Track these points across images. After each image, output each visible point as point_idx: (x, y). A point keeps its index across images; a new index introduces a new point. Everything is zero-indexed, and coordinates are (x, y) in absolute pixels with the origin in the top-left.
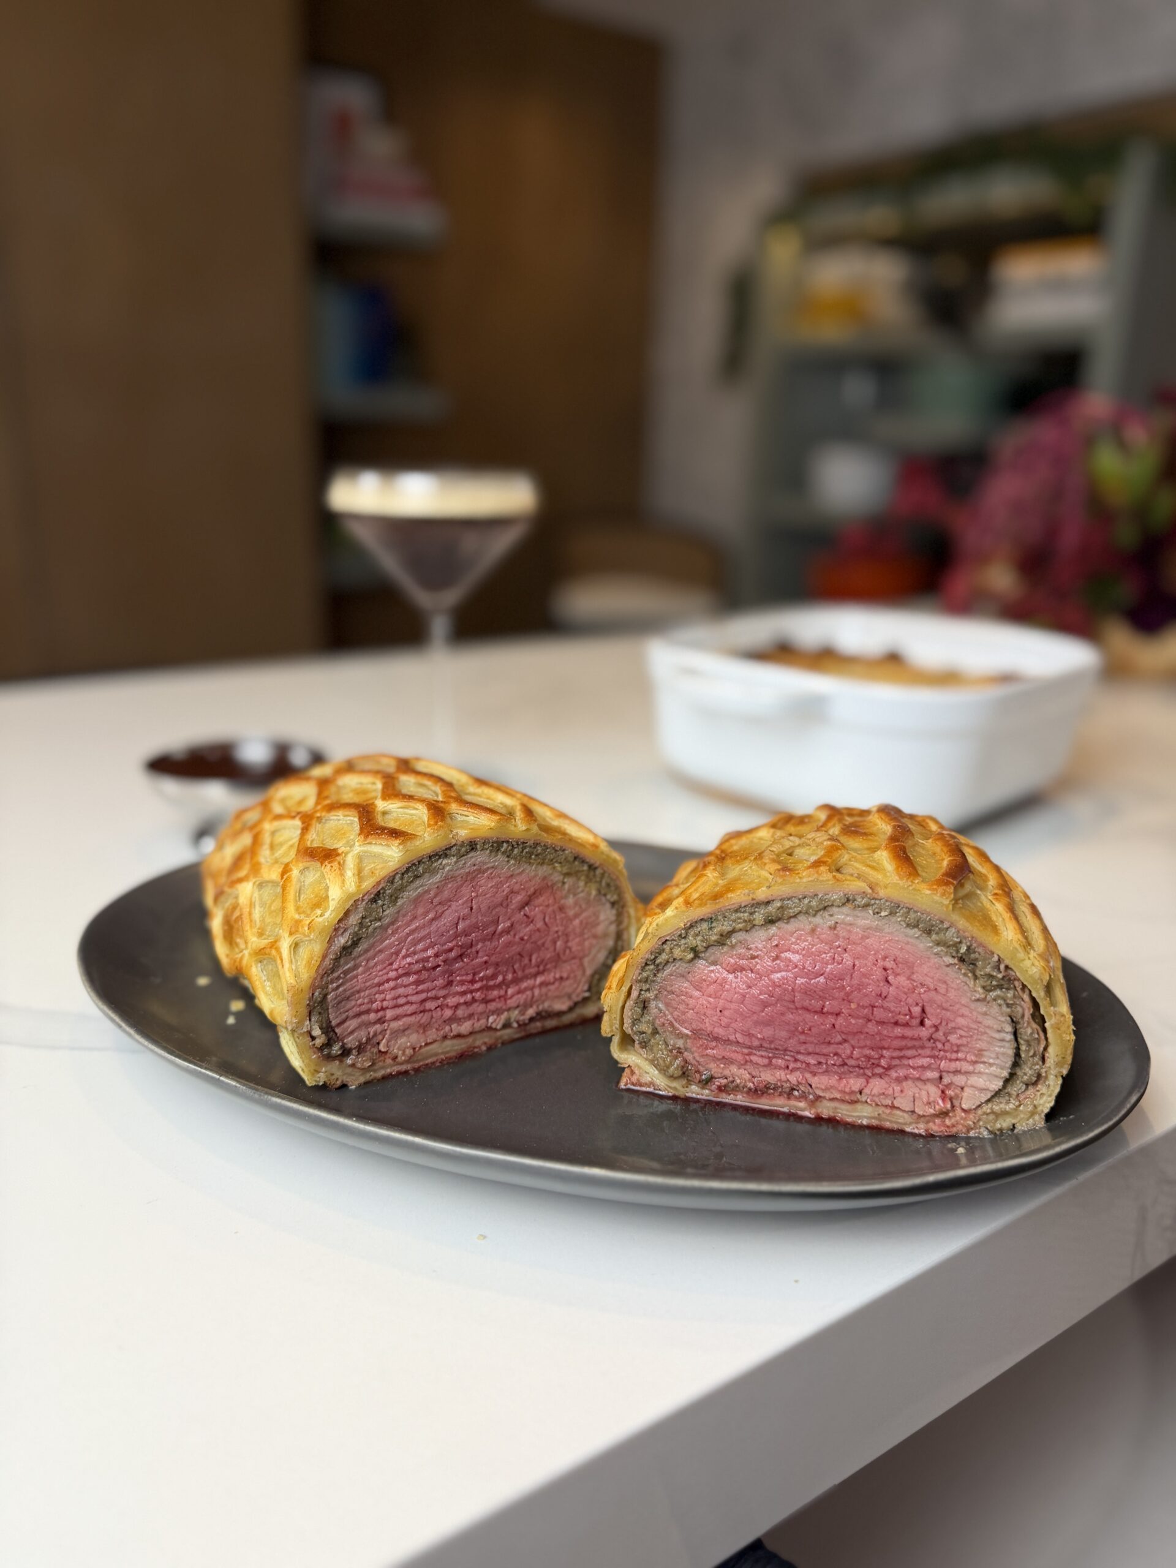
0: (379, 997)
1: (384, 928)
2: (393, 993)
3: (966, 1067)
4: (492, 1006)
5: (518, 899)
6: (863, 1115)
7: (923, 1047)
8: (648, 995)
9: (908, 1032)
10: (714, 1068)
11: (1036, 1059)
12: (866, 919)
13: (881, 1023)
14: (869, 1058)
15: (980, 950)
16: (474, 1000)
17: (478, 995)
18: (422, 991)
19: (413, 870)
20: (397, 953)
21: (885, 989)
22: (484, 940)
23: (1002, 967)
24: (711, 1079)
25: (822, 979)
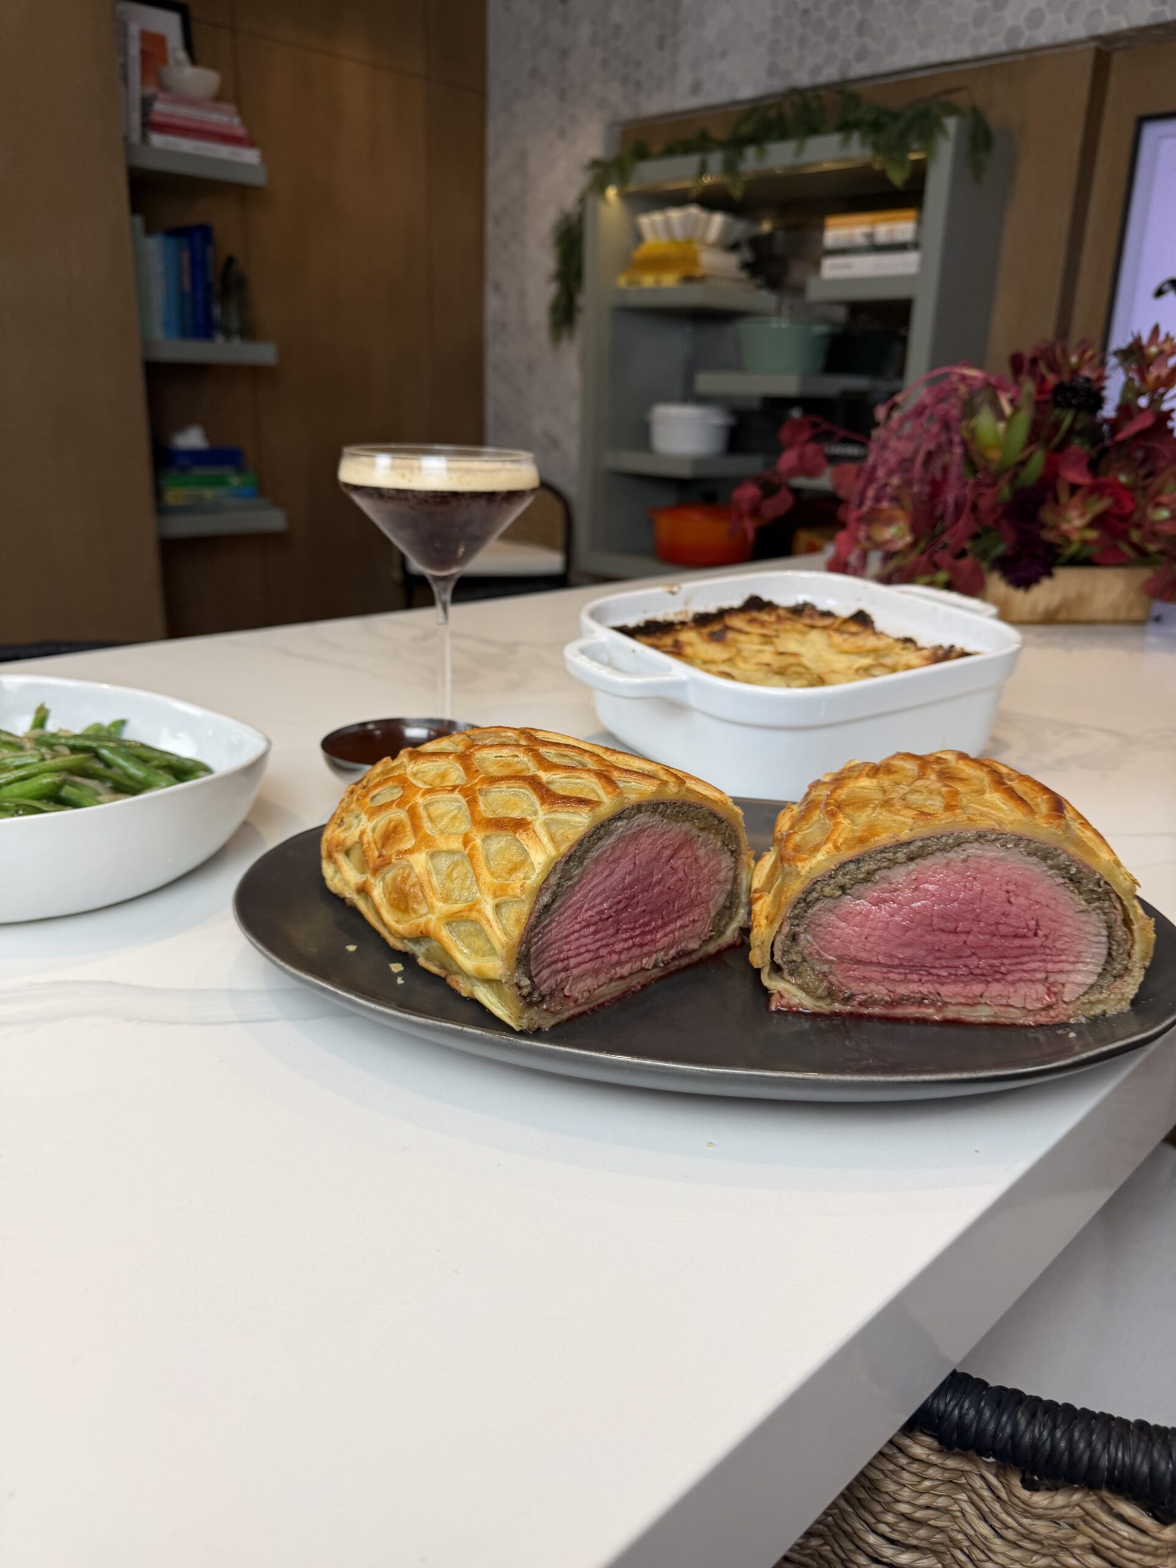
0: (566, 947)
1: (573, 886)
2: (577, 943)
3: (1067, 967)
4: (646, 949)
5: (667, 853)
6: (982, 1014)
7: (1035, 954)
8: (797, 929)
9: (1025, 942)
10: (854, 987)
11: (1125, 956)
12: (992, 852)
13: (1003, 936)
14: (992, 966)
15: (1085, 870)
16: (634, 945)
17: (637, 940)
18: (598, 940)
19: (598, 832)
20: (580, 908)
21: (1008, 908)
22: (643, 892)
23: (1102, 883)
24: (852, 997)
25: (956, 904)
